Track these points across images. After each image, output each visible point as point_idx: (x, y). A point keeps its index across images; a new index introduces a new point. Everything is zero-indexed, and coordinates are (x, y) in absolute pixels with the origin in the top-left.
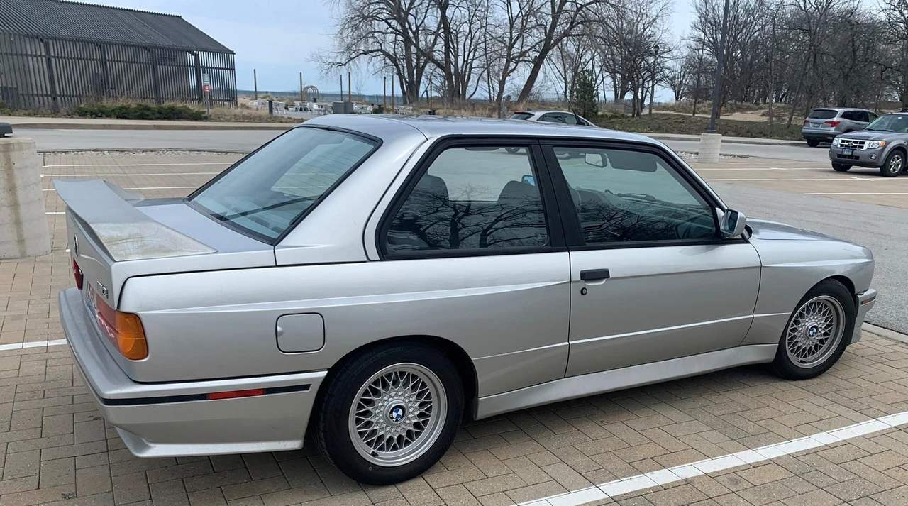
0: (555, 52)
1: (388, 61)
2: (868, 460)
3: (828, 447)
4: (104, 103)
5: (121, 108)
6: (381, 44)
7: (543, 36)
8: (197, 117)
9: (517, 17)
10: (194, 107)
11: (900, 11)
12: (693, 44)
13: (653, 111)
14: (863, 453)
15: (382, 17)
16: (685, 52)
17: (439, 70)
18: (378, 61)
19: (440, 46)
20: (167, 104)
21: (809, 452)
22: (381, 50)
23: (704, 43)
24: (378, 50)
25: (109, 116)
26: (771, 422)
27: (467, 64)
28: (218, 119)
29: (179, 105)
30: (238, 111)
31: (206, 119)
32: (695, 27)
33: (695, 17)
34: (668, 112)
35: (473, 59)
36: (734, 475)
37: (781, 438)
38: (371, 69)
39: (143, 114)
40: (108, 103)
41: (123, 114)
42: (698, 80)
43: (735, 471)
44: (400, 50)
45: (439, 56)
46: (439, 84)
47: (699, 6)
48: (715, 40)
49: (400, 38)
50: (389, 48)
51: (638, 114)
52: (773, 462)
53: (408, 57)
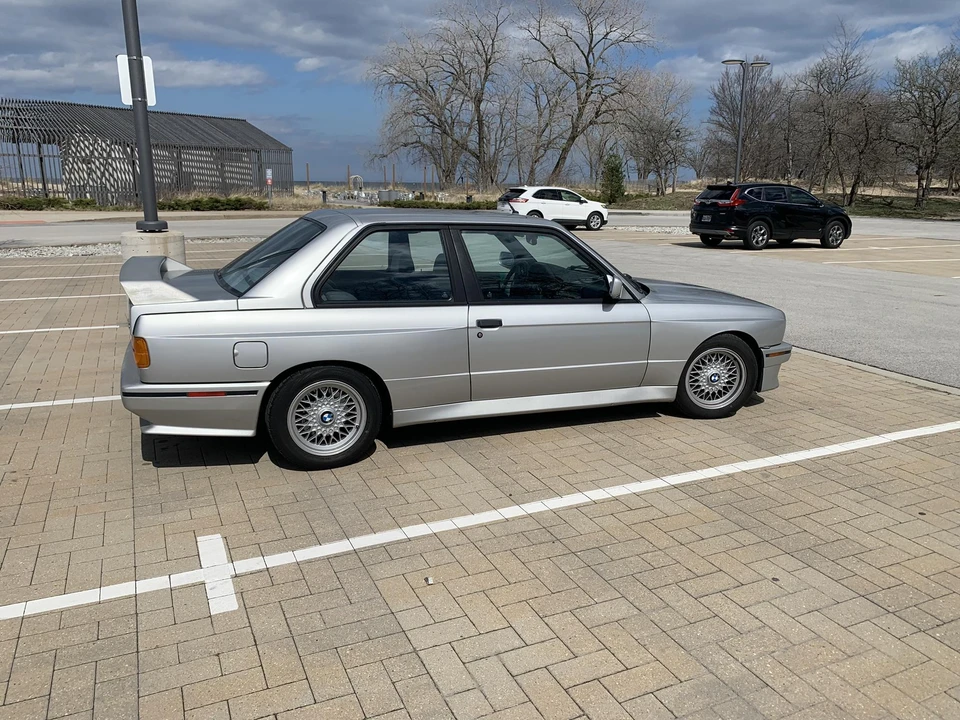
0: (580, 139)
1: (426, 151)
2: (871, 463)
3: (839, 454)
4: (179, 198)
5: (195, 201)
6: (419, 137)
7: (570, 124)
8: (261, 207)
9: (545, 108)
10: (257, 199)
11: (911, 93)
12: (713, 127)
13: (677, 190)
14: (867, 458)
15: (421, 112)
16: (705, 134)
17: (474, 159)
18: (416, 152)
19: (474, 137)
20: (233, 197)
21: (824, 458)
22: (419, 142)
23: (723, 126)
24: (416, 142)
25: (184, 209)
26: (793, 438)
27: (499, 152)
28: (278, 208)
29: (244, 197)
30: (295, 201)
31: (267, 208)
32: (713, 112)
33: (713, 103)
34: (691, 190)
35: (504, 148)
36: (765, 472)
37: (802, 448)
38: (411, 160)
39: (214, 206)
40: (181, 197)
41: (197, 206)
42: (718, 161)
43: (765, 469)
44: (437, 141)
45: (473, 145)
46: (473, 172)
47: (716, 91)
48: (734, 123)
49: (436, 130)
50: (426, 140)
51: (663, 193)
52: (795, 463)
53: (444, 148)
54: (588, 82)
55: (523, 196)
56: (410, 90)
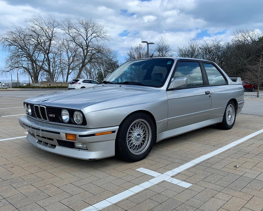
1: (25, 70)
6: (22, 65)
9: (70, 57)
22: (22, 67)
24: (21, 67)
27: (54, 71)
35: (56, 70)
44: (30, 67)
50: (26, 66)
53: (33, 69)
54: (87, 49)
55: (79, 82)
56: (18, 48)
